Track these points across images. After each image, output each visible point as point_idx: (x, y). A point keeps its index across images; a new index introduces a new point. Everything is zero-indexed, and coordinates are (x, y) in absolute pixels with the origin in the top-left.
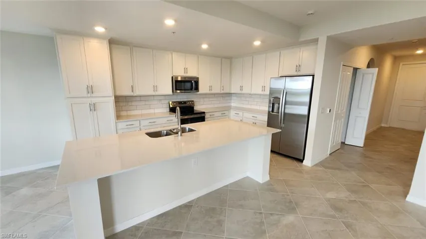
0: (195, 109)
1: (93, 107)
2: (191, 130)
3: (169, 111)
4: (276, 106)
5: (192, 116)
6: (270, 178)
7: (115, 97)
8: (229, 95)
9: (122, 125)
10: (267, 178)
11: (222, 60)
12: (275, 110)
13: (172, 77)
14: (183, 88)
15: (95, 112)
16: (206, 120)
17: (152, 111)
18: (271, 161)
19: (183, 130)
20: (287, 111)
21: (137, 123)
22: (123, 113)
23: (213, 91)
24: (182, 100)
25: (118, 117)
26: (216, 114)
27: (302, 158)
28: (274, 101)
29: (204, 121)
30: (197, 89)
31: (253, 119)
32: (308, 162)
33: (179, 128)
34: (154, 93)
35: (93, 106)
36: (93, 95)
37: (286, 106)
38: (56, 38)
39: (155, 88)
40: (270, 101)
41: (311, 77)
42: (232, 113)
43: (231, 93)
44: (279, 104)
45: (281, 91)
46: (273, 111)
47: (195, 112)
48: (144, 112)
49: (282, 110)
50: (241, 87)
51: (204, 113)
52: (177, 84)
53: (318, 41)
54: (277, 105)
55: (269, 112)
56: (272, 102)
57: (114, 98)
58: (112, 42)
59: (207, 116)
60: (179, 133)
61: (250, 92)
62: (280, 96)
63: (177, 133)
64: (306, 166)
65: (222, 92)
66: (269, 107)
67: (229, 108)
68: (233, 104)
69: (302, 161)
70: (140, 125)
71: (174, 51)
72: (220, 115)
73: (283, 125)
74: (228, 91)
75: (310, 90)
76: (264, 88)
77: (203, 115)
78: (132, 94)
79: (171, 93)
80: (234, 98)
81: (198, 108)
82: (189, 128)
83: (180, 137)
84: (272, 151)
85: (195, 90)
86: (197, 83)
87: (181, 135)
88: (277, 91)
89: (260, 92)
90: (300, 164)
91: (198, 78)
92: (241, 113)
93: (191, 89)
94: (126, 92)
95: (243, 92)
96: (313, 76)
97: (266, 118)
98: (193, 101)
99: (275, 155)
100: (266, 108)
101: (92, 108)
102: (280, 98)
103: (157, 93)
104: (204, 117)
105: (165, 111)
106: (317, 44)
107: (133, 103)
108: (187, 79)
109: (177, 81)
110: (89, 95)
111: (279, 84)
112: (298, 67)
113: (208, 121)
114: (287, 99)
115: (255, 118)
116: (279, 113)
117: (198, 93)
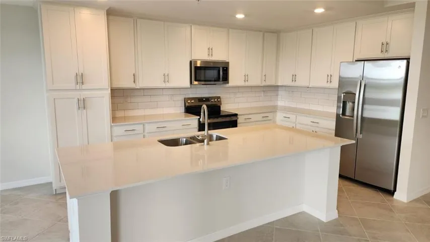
0: (222, 109)
1: (83, 104)
2: (219, 138)
3: (184, 111)
4: (349, 105)
5: (220, 120)
6: (339, 216)
7: (111, 89)
8: (275, 88)
9: (119, 130)
10: (334, 215)
11: (264, 35)
12: (348, 112)
13: (191, 62)
14: (202, 79)
15: (85, 111)
16: (238, 125)
17: (159, 111)
18: (340, 190)
19: (210, 138)
20: (366, 115)
21: (139, 128)
22: (120, 114)
23: (251, 83)
24: (202, 96)
25: (114, 119)
26: (254, 118)
27: (392, 189)
28: (346, 98)
29: (236, 126)
30: (226, 79)
31: (311, 126)
32: (401, 195)
33: (206, 134)
34: (163, 85)
35: (82, 102)
36: (84, 87)
37: (366, 106)
38: (41, 9)
39: (166, 78)
40: (339, 98)
41: (405, 61)
42: (279, 117)
43: (278, 86)
44: (354, 103)
45: (357, 82)
46: (344, 113)
47: (222, 114)
48: (148, 112)
49: (358, 112)
50: (294, 76)
51: (236, 115)
52: (198, 71)
53: (414, 7)
54: (351, 104)
55: (338, 115)
56: (342, 100)
57: (110, 92)
58: (111, 13)
59: (240, 120)
60: (206, 141)
61: (307, 84)
62: (356, 91)
63: (202, 141)
64: (397, 201)
65: (264, 84)
66: (338, 107)
67: (274, 109)
68: (280, 103)
69: (391, 193)
70: (144, 131)
71: (195, 23)
72: (261, 119)
73: (360, 136)
74: (273, 83)
75: (402, 81)
76: (330, 78)
77: (234, 118)
78: (132, 85)
79: (188, 84)
80: (281, 93)
81: (227, 107)
82: (217, 136)
83: (206, 147)
84: (341, 176)
85: (223, 81)
86: (226, 70)
87: (208, 144)
88: (351, 82)
89: (324, 84)
90: (389, 198)
91: (228, 63)
92: (293, 117)
93: (218, 80)
94: (125, 83)
95: (297, 84)
96: (408, 59)
97: (332, 124)
98: (219, 98)
99: (347, 183)
100: (333, 109)
101: (81, 105)
102: (355, 94)
103: (168, 85)
104: (236, 121)
105: (179, 112)
106: (414, 11)
107: (133, 100)
108: (212, 65)
109: (197, 68)
110: (78, 87)
111: (354, 72)
112: (385, 46)
113: (241, 126)
114: (367, 95)
115: (316, 124)
116: (353, 116)
117: (227, 85)
